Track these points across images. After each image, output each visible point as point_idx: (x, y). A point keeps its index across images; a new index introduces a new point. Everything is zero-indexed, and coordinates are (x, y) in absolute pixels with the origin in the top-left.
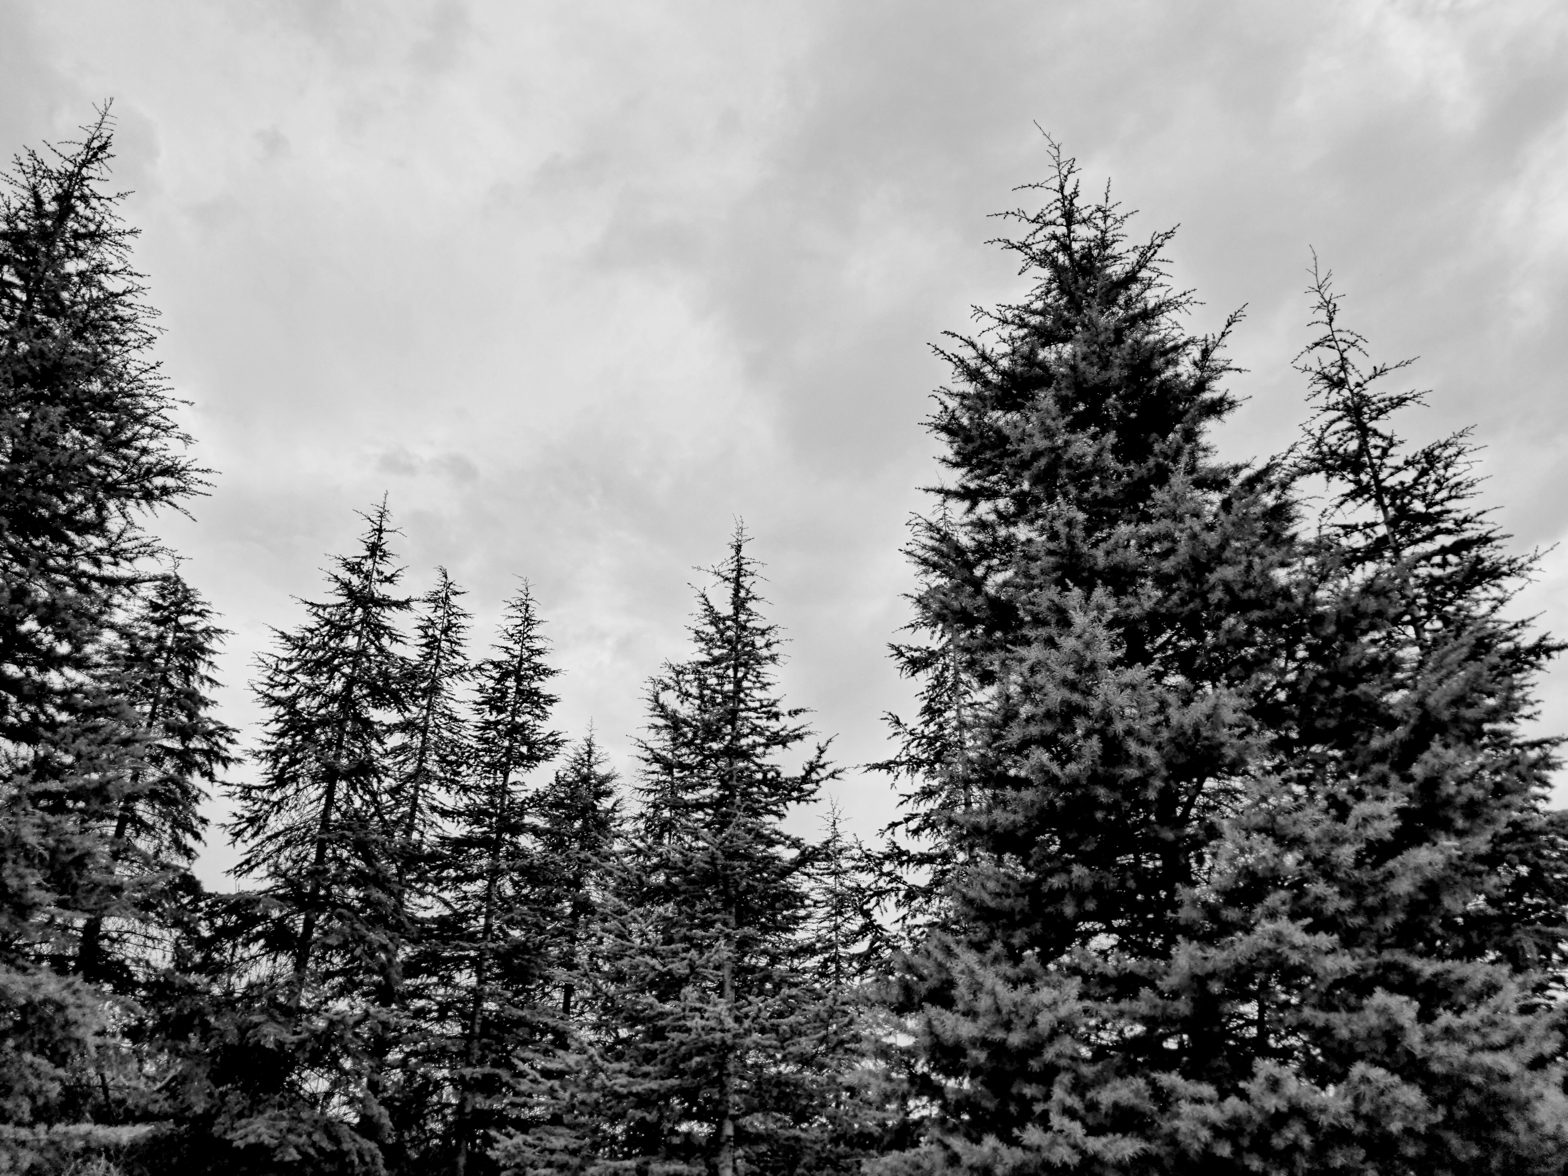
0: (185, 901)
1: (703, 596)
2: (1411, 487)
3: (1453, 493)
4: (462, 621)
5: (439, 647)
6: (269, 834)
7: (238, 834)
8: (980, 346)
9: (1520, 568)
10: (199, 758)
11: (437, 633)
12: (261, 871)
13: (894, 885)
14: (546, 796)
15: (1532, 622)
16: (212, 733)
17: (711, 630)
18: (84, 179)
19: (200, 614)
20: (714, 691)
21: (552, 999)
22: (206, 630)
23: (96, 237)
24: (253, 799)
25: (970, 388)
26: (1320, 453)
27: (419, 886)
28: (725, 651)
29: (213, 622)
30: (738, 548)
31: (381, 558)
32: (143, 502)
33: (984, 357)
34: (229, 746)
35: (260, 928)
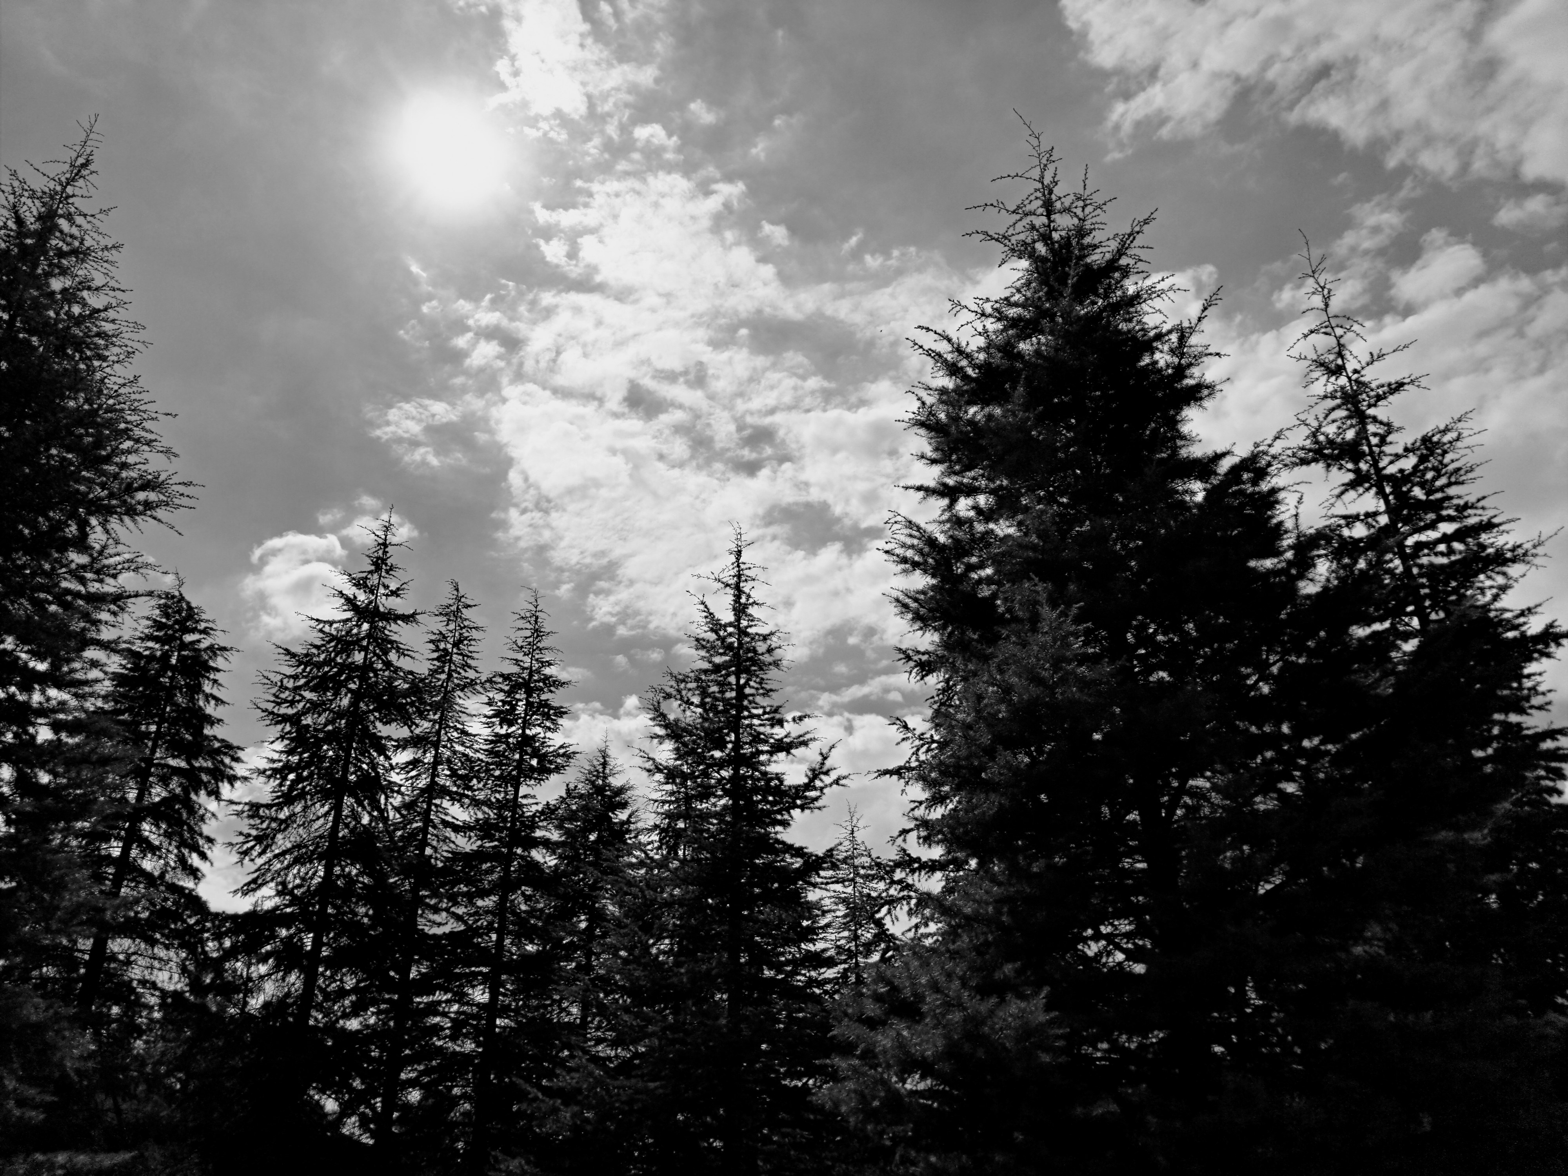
0: (192, 921)
1: (703, 603)
2: (1411, 474)
3: (1453, 479)
4: (474, 634)
5: (451, 661)
6: (277, 851)
7: (246, 853)
8: (955, 340)
9: (1525, 554)
10: (205, 778)
11: (449, 646)
12: (268, 890)
13: (905, 893)
14: (557, 809)
15: (1539, 609)
16: (218, 751)
17: (712, 636)
18: (68, 197)
19: (205, 632)
20: (716, 699)
21: (569, 1014)
22: (211, 648)
23: (81, 254)
24: (260, 817)
25: (949, 383)
26: (1317, 442)
27: (433, 902)
28: (727, 658)
29: (220, 639)
30: (739, 553)
31: (387, 572)
32: (126, 519)
33: (959, 350)
34: (234, 764)
35: (269, 948)
